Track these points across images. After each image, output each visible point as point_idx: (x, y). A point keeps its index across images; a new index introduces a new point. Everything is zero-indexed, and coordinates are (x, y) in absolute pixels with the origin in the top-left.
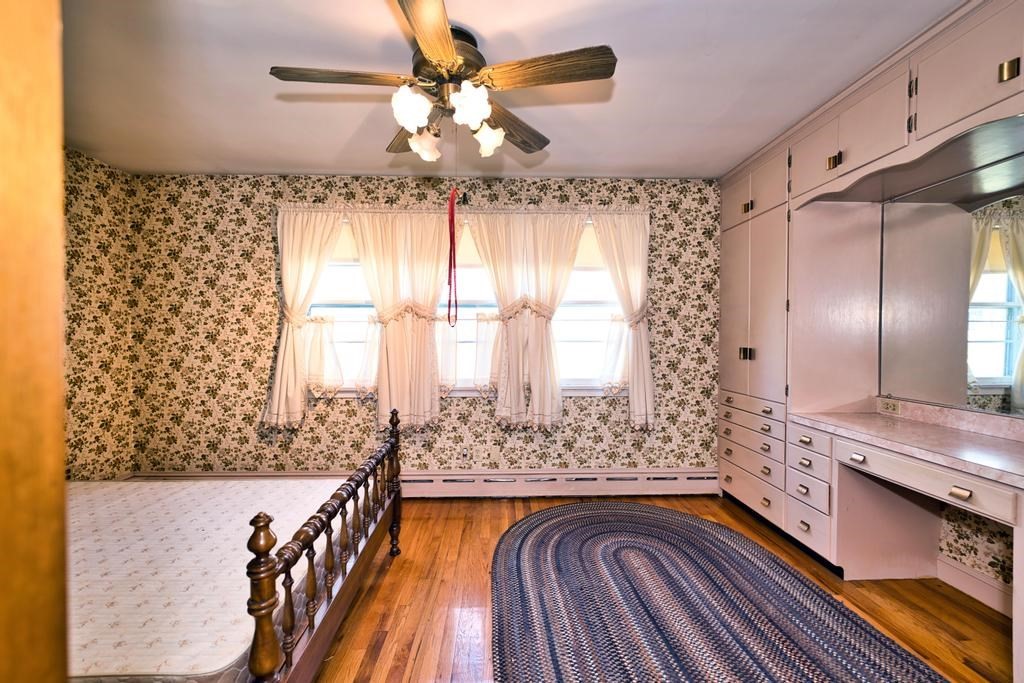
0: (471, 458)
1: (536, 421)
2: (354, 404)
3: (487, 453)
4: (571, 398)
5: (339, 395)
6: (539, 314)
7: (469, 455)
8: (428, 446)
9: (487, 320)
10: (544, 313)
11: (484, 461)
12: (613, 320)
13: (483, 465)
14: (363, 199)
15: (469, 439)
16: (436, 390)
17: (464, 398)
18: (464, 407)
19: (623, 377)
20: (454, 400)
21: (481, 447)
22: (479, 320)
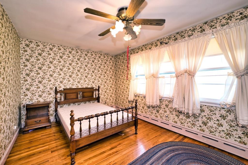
0: (169, 118)
1: (186, 111)
2: (143, 98)
3: (173, 118)
4: (206, 106)
5: (140, 95)
6: (189, 75)
7: (168, 117)
8: (158, 111)
9: (174, 77)
10: (191, 74)
11: (173, 120)
12: (228, 75)
13: (172, 121)
14: (145, 50)
15: (168, 112)
16: (158, 97)
17: (167, 100)
18: (167, 103)
19: (233, 101)
20: (164, 100)
21: (172, 116)
22: (171, 77)
